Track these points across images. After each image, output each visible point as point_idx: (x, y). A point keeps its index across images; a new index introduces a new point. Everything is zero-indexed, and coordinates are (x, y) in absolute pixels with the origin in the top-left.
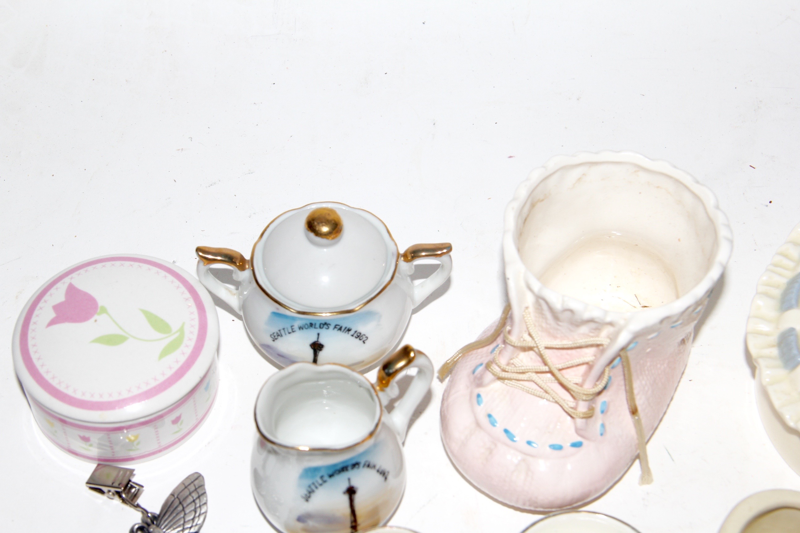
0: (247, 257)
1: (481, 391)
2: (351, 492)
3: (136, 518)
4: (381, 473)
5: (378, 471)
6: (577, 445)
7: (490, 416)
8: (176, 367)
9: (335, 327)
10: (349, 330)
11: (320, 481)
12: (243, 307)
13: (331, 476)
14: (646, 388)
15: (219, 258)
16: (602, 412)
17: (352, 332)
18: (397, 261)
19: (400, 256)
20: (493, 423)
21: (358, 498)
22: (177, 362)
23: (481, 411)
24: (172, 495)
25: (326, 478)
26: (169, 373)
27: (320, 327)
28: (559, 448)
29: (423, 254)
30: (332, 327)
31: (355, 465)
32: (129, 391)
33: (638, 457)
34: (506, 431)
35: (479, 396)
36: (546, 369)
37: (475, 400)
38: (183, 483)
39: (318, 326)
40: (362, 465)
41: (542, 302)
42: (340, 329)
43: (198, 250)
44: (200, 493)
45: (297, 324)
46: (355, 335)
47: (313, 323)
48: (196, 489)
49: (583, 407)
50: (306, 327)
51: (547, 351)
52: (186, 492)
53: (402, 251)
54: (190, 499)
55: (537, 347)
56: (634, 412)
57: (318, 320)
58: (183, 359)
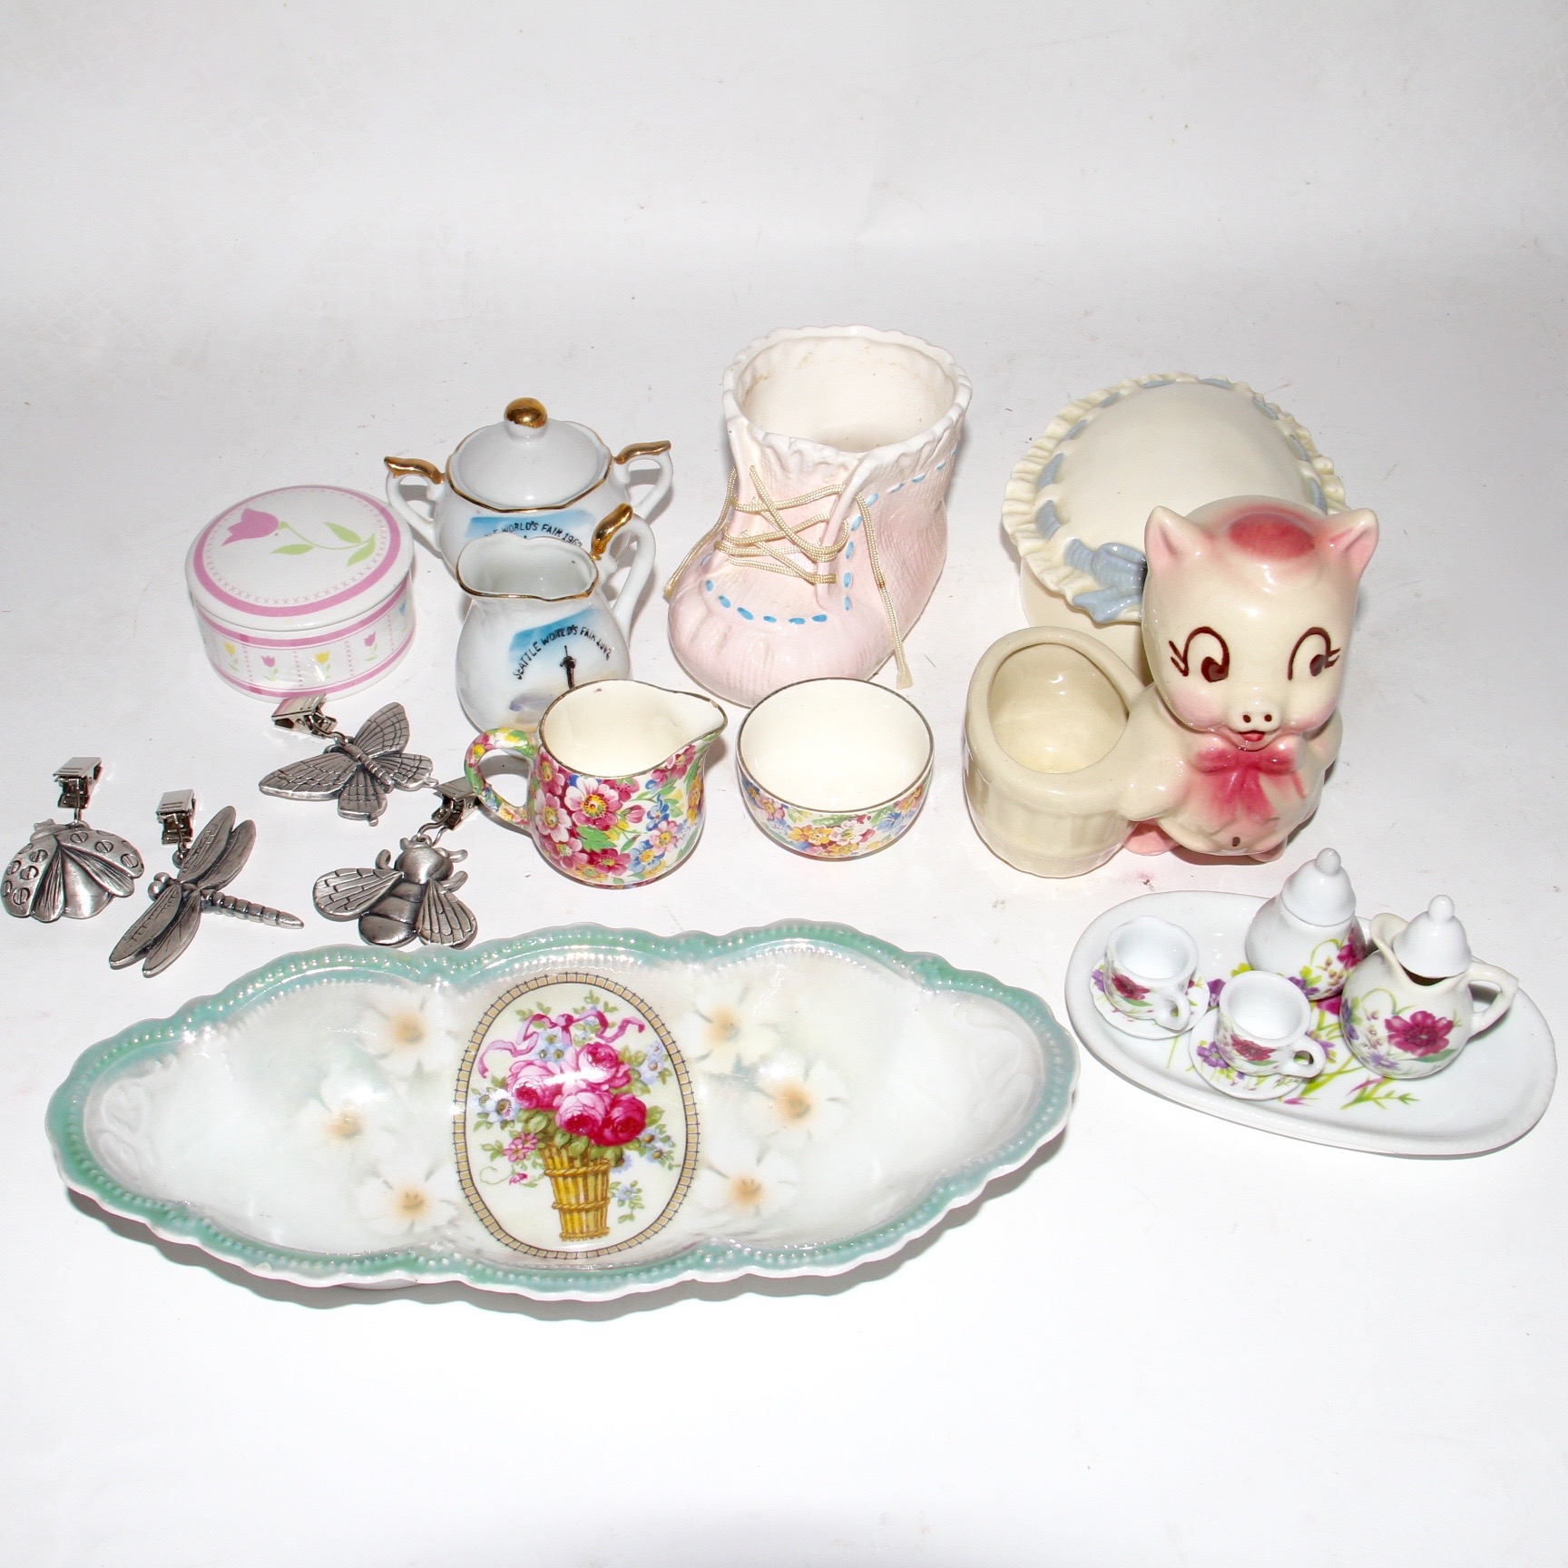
0: (442, 470)
1: (710, 576)
2: (569, 664)
3: (330, 742)
4: (601, 648)
5: (598, 644)
6: (820, 618)
7: (721, 598)
8: (367, 573)
9: (544, 528)
10: (560, 532)
11: (534, 651)
12: (441, 539)
13: (545, 642)
14: (895, 568)
15: (412, 469)
16: (847, 585)
17: (562, 535)
18: (610, 464)
19: (613, 461)
20: (727, 604)
21: (577, 672)
22: (369, 568)
23: (711, 596)
24: (369, 720)
25: (540, 645)
26: (360, 579)
27: (527, 529)
28: (801, 621)
29: (638, 453)
30: (540, 527)
31: (572, 629)
32: (317, 596)
33: (893, 653)
34: (741, 610)
35: (708, 582)
36: (781, 534)
37: (704, 588)
38: (380, 711)
39: (524, 527)
40: (579, 631)
41: (768, 451)
42: (549, 530)
43: (388, 461)
44: (400, 719)
45: (501, 526)
46: (567, 539)
47: (519, 523)
48: (395, 715)
49: (823, 569)
50: (511, 528)
51: (780, 512)
52: (384, 717)
53: (615, 454)
54: (389, 723)
55: (769, 510)
56: (881, 585)
57: (524, 519)
58: (374, 566)
